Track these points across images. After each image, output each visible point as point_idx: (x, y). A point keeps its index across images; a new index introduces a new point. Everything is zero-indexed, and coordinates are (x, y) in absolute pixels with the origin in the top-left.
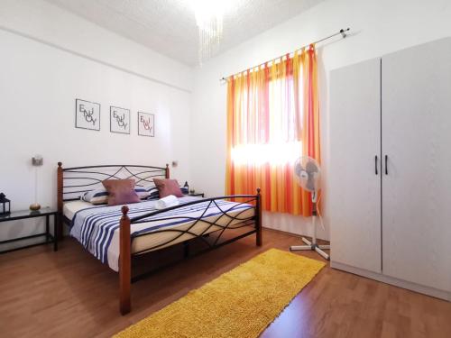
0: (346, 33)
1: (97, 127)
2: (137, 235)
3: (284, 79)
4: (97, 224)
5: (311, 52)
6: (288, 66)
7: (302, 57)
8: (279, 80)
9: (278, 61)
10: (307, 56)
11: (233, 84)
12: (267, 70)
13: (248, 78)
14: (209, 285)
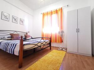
0: (68, 6)
1: (8, 20)
2: (25, 45)
3: (55, 14)
4: (10, 44)
5: (61, 9)
6: (56, 12)
7: (60, 10)
8: (54, 14)
9: (54, 10)
10: (61, 10)
11: (44, 15)
12: (52, 12)
13: (47, 14)
14: (43, 58)
